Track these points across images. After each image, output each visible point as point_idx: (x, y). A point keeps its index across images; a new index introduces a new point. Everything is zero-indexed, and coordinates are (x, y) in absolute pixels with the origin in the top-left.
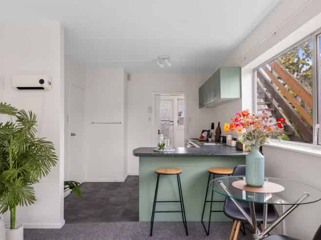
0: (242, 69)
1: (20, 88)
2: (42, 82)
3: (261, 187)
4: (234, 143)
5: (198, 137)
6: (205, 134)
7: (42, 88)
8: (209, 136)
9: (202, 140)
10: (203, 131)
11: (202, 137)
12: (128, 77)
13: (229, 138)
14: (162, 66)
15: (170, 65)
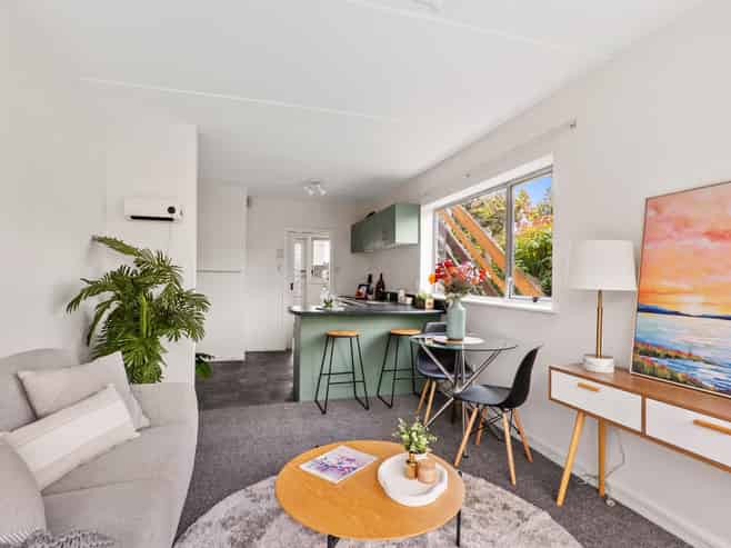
0: (422, 209)
1: (134, 218)
2: (171, 210)
3: (461, 340)
4: (409, 300)
5: (354, 293)
6: (363, 290)
7: (171, 220)
8: (369, 292)
9: (359, 297)
10: (360, 286)
11: (359, 294)
12: (249, 202)
13: (401, 294)
14: (311, 192)
15: (323, 192)
